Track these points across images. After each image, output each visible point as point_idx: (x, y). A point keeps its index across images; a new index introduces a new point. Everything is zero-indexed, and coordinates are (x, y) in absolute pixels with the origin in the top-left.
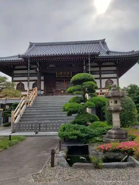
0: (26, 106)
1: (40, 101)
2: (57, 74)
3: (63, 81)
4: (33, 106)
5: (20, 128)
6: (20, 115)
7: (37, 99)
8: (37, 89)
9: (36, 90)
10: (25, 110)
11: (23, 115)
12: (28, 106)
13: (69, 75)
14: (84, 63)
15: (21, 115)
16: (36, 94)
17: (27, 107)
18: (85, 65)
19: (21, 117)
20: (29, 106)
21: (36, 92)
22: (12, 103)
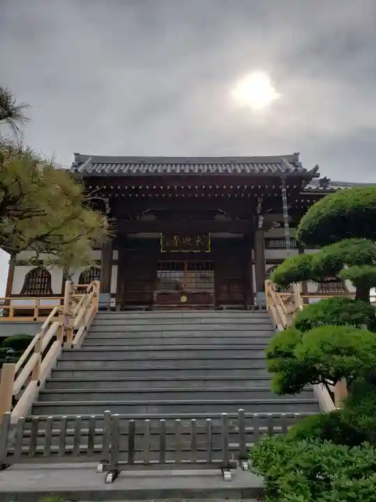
0: (62, 346)
1: (109, 328)
2: (164, 244)
3: (183, 264)
4: (83, 346)
5: (36, 445)
6: (38, 384)
7: (98, 322)
8: (99, 286)
9: (97, 290)
10: (58, 361)
11: (47, 382)
12: (67, 346)
13: (200, 247)
14: (260, 205)
15: (42, 382)
16: (95, 305)
17: (63, 351)
18: (260, 214)
19: (41, 393)
20: (72, 347)
21: (95, 296)
22: (6, 337)
